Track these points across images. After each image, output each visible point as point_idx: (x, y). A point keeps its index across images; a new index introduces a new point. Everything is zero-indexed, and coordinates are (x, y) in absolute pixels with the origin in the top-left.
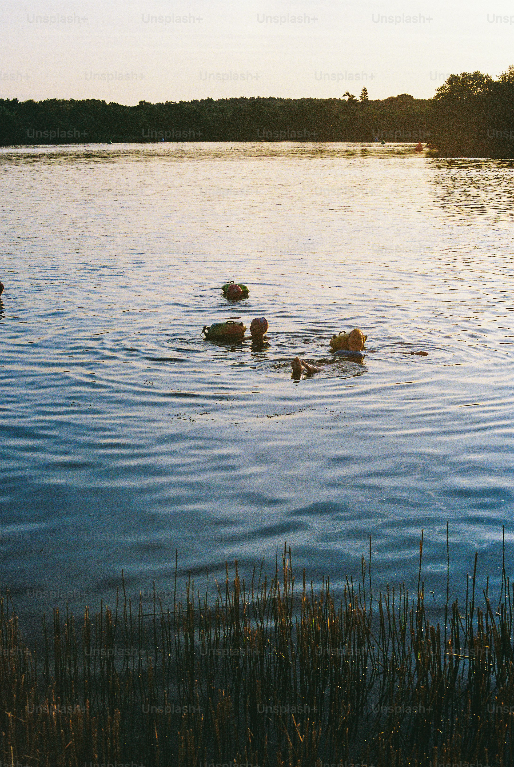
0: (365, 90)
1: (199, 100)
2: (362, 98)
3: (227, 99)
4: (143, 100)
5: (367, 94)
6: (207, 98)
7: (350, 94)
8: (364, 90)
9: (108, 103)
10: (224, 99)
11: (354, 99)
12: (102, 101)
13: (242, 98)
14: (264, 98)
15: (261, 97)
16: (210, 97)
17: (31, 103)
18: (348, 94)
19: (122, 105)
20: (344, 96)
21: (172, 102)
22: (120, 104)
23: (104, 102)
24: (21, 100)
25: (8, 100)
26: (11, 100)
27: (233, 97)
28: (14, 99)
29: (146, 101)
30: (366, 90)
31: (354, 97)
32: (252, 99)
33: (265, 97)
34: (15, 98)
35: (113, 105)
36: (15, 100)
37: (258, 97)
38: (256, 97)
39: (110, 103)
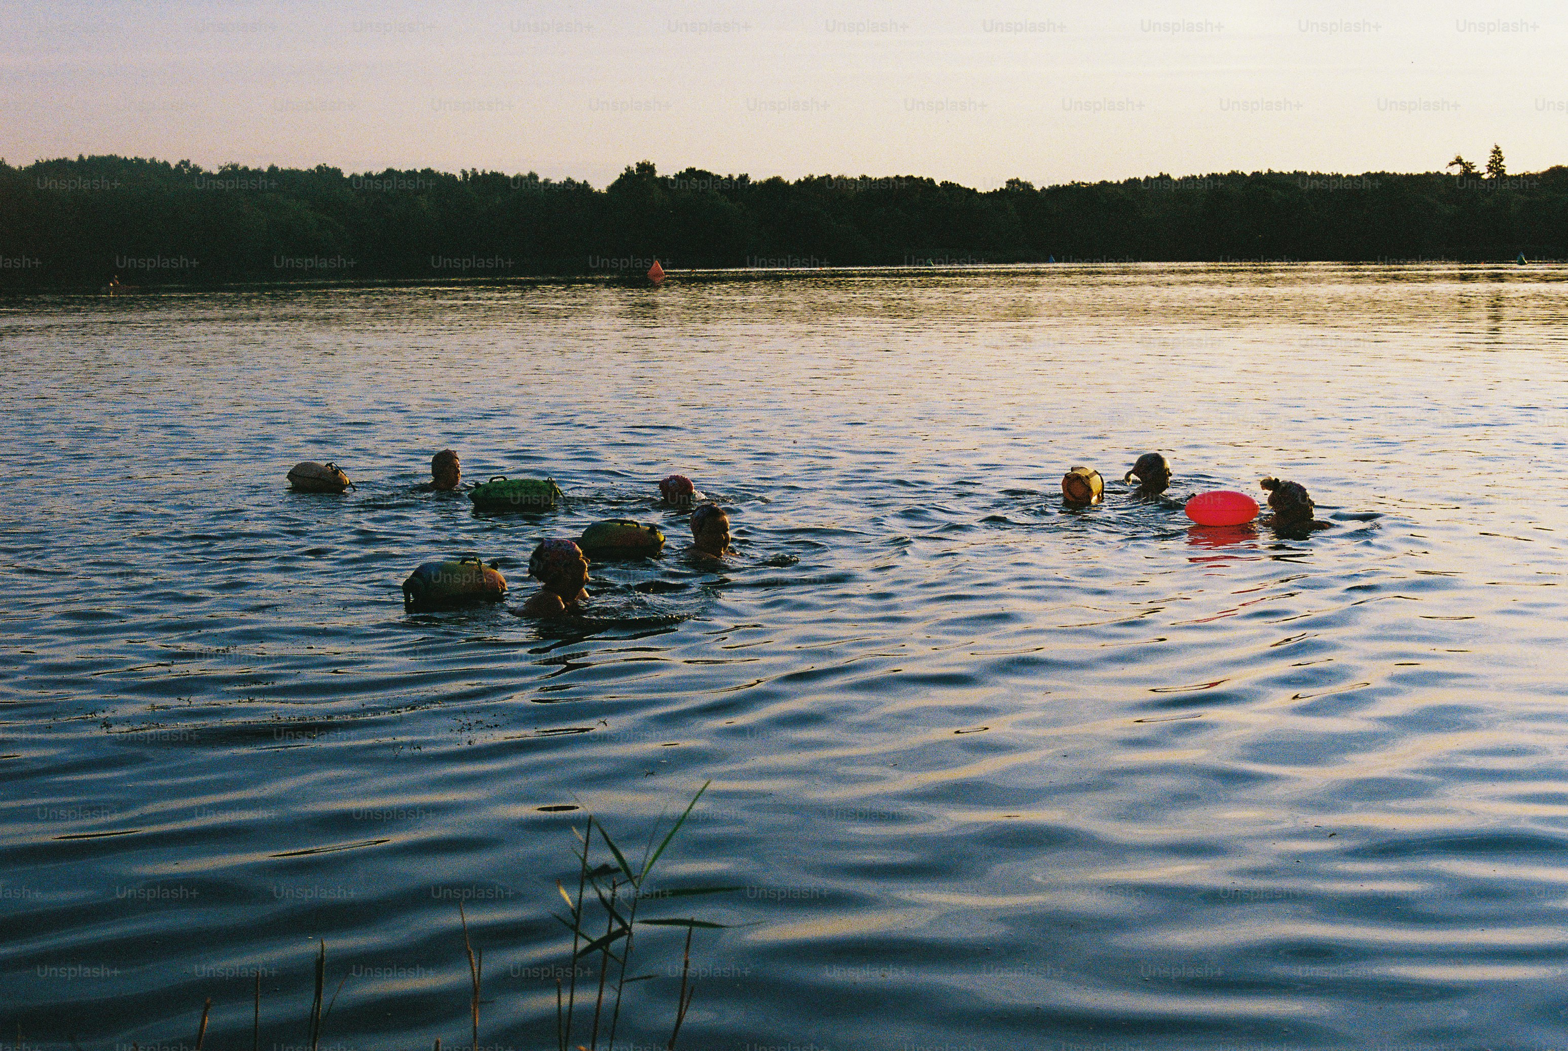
0: (1497, 152)
2: (1490, 169)
4: (1014, 178)
5: (1501, 160)
6: (1158, 175)
7: (1464, 161)
8: (1494, 152)
9: (938, 183)
11: (1473, 171)
12: (928, 179)
13: (1233, 175)
14: (1281, 173)
15: (1277, 171)
16: (1165, 173)
17: (775, 183)
18: (1459, 161)
19: (967, 187)
20: (1451, 164)
21: (1083, 183)
22: (962, 185)
23: (931, 181)
24: (757, 176)
25: (730, 177)
26: (736, 177)
27: (1215, 172)
28: (741, 176)
29: (1022, 180)
30: (1500, 152)
31: (1473, 167)
32: (1256, 175)
33: (1285, 172)
34: (743, 173)
35: (948, 187)
36: (744, 178)
37: (1269, 170)
38: (1265, 171)
39: (942, 184)
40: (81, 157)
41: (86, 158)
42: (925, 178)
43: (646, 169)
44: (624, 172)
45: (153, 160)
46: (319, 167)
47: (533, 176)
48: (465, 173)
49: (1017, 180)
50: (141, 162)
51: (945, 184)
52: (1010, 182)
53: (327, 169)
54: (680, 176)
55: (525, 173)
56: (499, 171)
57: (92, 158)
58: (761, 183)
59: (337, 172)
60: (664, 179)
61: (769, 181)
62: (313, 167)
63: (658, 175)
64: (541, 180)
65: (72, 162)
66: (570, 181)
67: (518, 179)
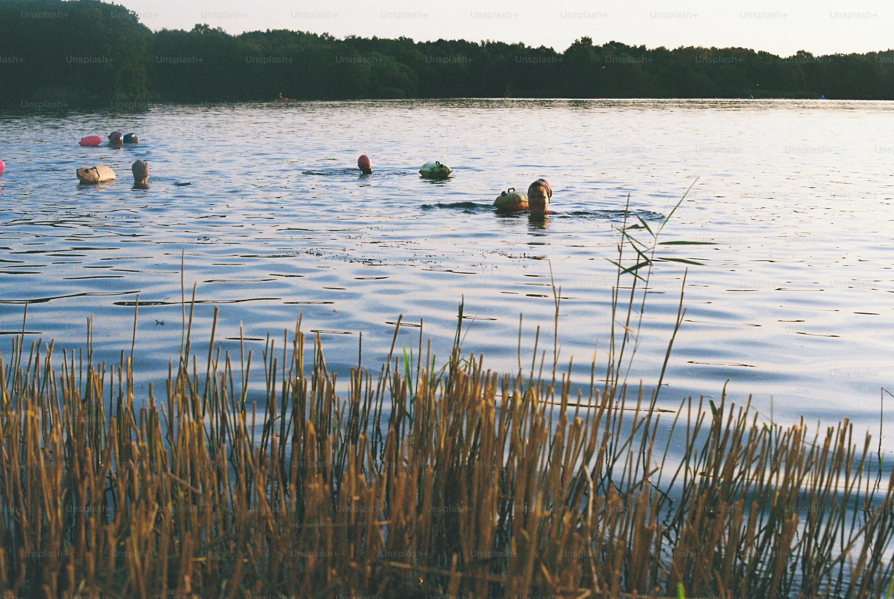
1: (877, 52)
4: (801, 50)
6: (886, 50)
9: (756, 52)
17: (661, 51)
19: (773, 54)
21: (843, 54)
22: (771, 53)
23: (752, 51)
25: (635, 46)
26: (638, 47)
29: (806, 51)
34: (643, 44)
35: (763, 54)
36: (643, 48)
39: (759, 52)
40: (268, 30)
41: (271, 30)
42: (749, 49)
43: (587, 41)
44: (574, 42)
45: (308, 32)
46: (401, 38)
47: (522, 44)
48: (483, 43)
49: (803, 51)
50: (301, 33)
51: (760, 53)
52: (799, 52)
53: (405, 38)
54: (606, 46)
55: (517, 43)
56: (503, 41)
57: (274, 31)
58: (653, 50)
59: (410, 41)
60: (597, 47)
61: (658, 49)
62: (397, 38)
63: (594, 44)
64: (526, 47)
65: (263, 33)
66: (543, 47)
67: (513, 46)
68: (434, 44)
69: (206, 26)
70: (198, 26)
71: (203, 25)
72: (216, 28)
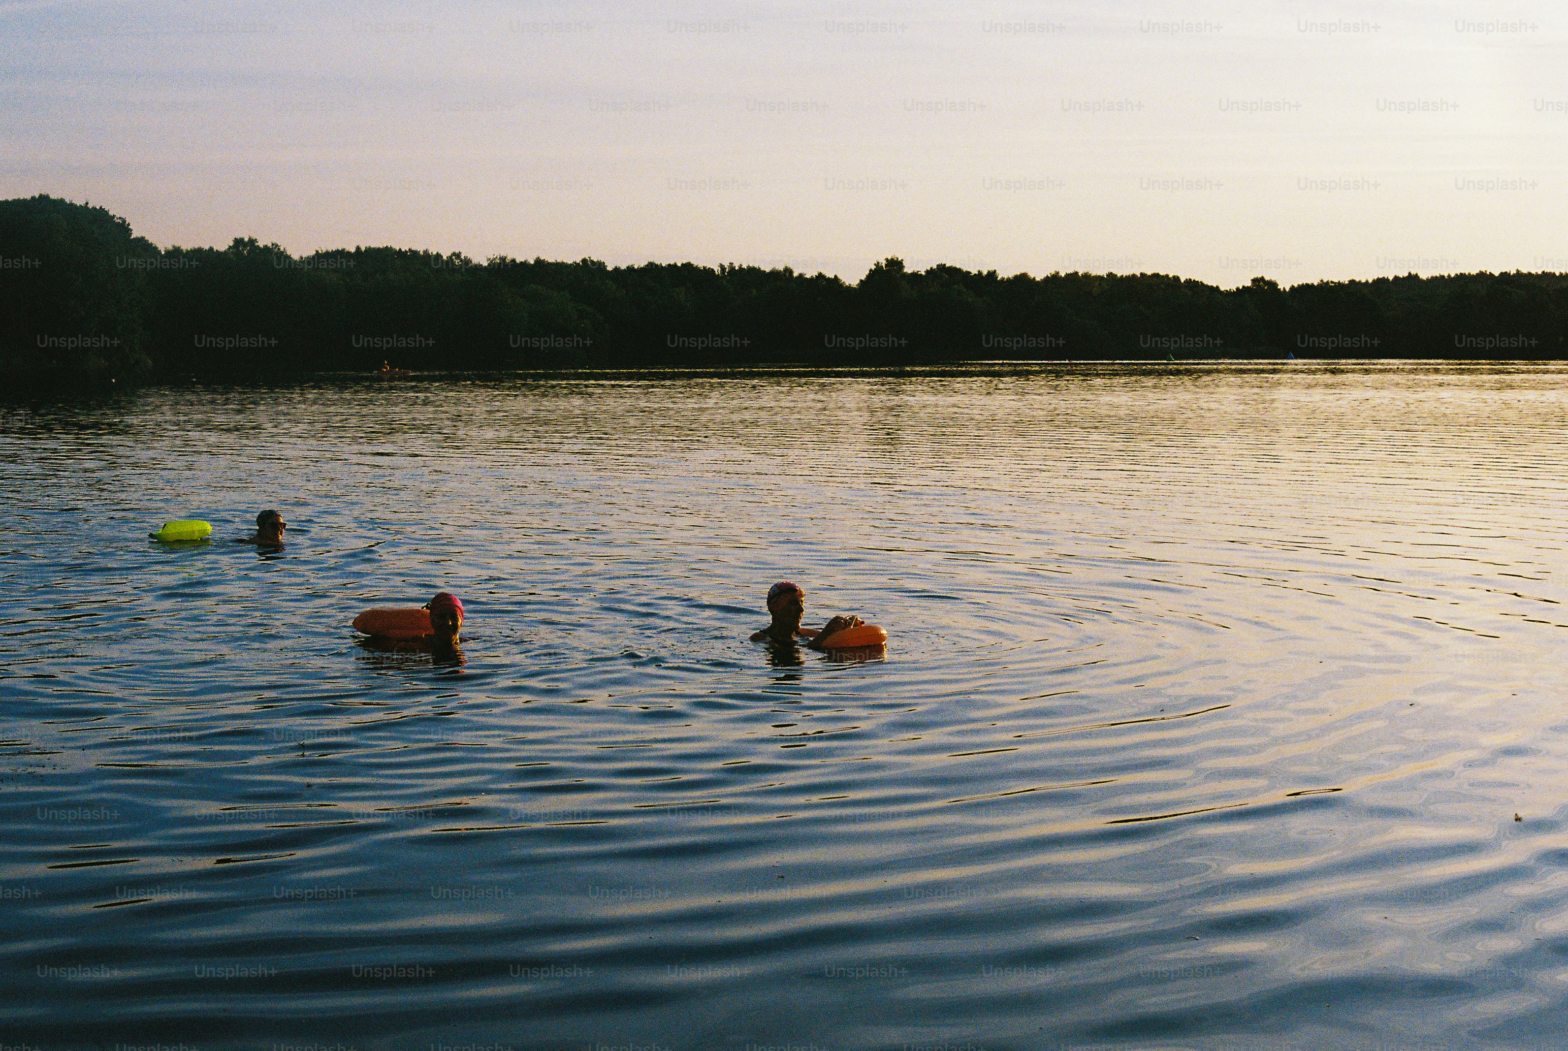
1: (1391, 278)
3: (1449, 276)
4: (1260, 276)
6: (1406, 275)
9: (1182, 281)
10: (1443, 277)
12: (1174, 277)
13: (1482, 275)
14: (1530, 273)
15: (1525, 271)
16: (1413, 273)
17: (1022, 280)
19: (1210, 284)
21: (1332, 282)
22: (1205, 283)
23: (1176, 279)
25: (980, 273)
26: (985, 273)
27: (1463, 272)
28: (989, 272)
29: (1267, 278)
32: (1504, 275)
33: (1533, 272)
34: (992, 269)
35: (1192, 284)
36: (992, 274)
37: (1518, 271)
38: (1513, 272)
39: (1186, 281)
40: (358, 248)
41: (363, 249)
42: (1171, 276)
43: (895, 264)
44: (873, 267)
45: (426, 252)
46: (584, 261)
47: (788, 271)
48: (722, 267)
49: (1262, 279)
50: (414, 253)
51: (1189, 282)
52: (1255, 281)
53: (592, 262)
54: (930, 272)
55: (781, 268)
56: (756, 266)
57: (369, 250)
58: (1008, 279)
59: (601, 266)
60: (915, 275)
61: (1016, 277)
62: (579, 260)
63: (908, 270)
64: (795, 274)
65: (349, 253)
66: (821, 276)
67: (774, 274)
68: (641, 270)
69: (252, 241)
70: (238, 242)
71: (246, 239)
72: (270, 245)
